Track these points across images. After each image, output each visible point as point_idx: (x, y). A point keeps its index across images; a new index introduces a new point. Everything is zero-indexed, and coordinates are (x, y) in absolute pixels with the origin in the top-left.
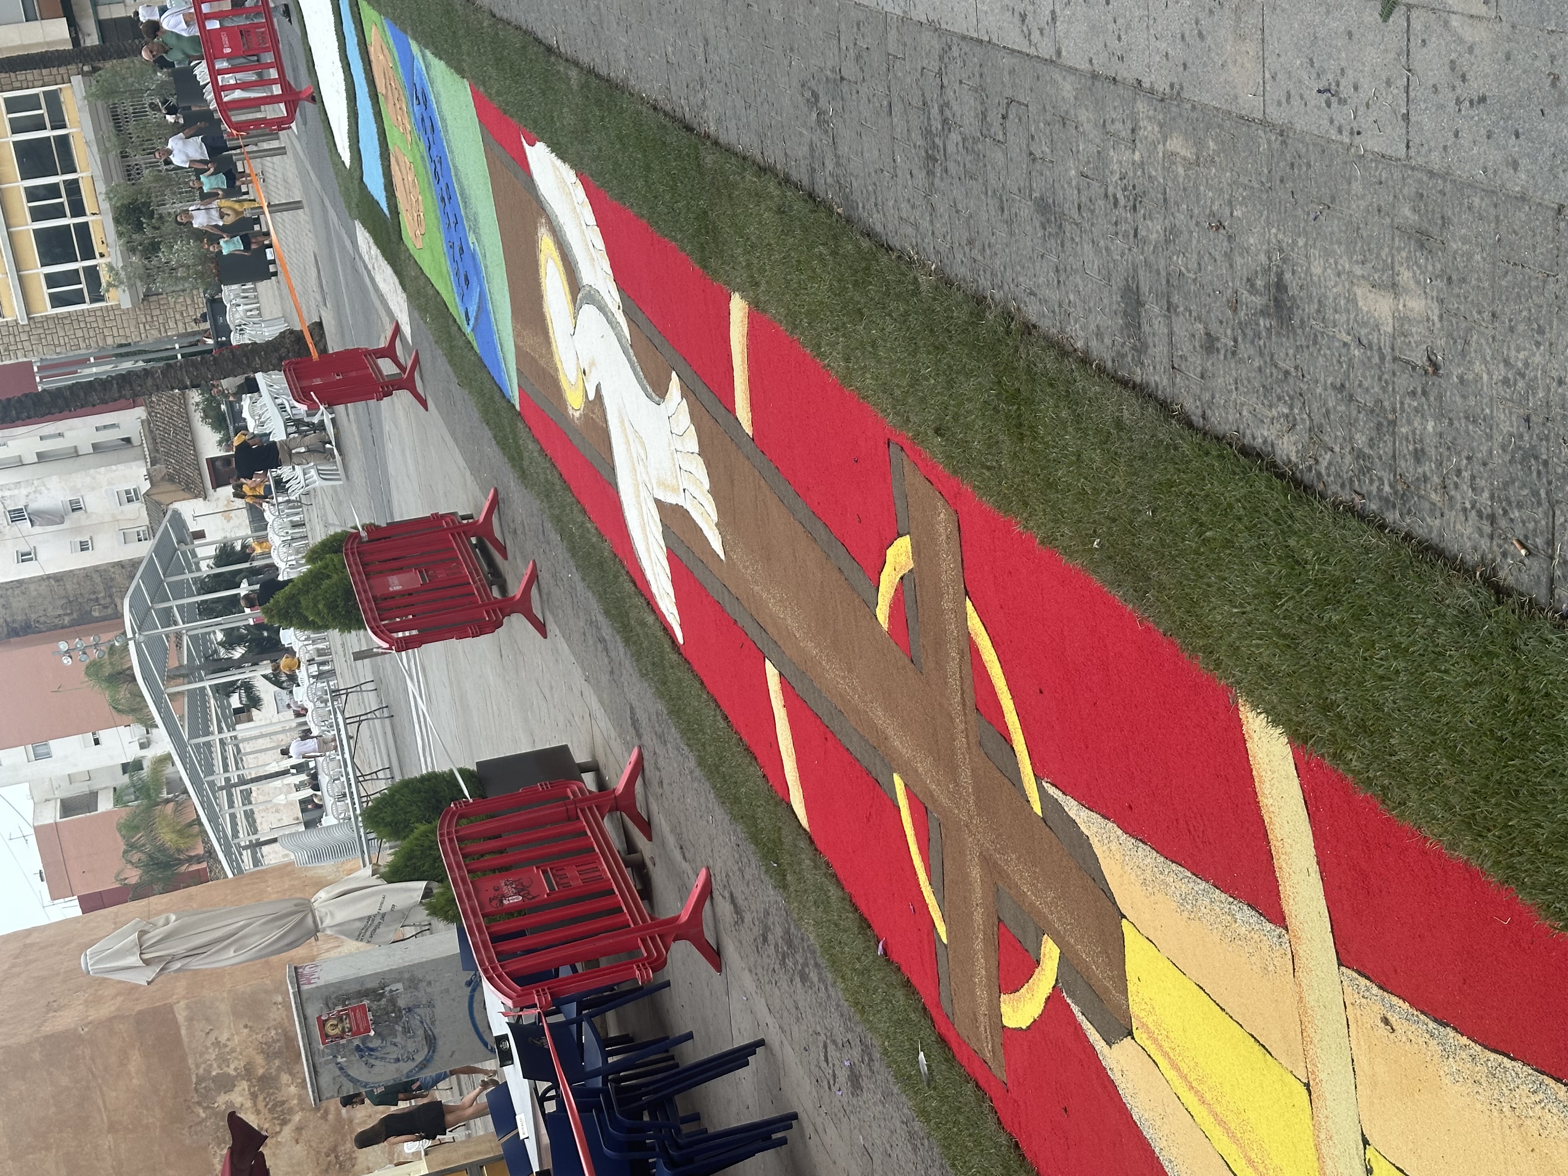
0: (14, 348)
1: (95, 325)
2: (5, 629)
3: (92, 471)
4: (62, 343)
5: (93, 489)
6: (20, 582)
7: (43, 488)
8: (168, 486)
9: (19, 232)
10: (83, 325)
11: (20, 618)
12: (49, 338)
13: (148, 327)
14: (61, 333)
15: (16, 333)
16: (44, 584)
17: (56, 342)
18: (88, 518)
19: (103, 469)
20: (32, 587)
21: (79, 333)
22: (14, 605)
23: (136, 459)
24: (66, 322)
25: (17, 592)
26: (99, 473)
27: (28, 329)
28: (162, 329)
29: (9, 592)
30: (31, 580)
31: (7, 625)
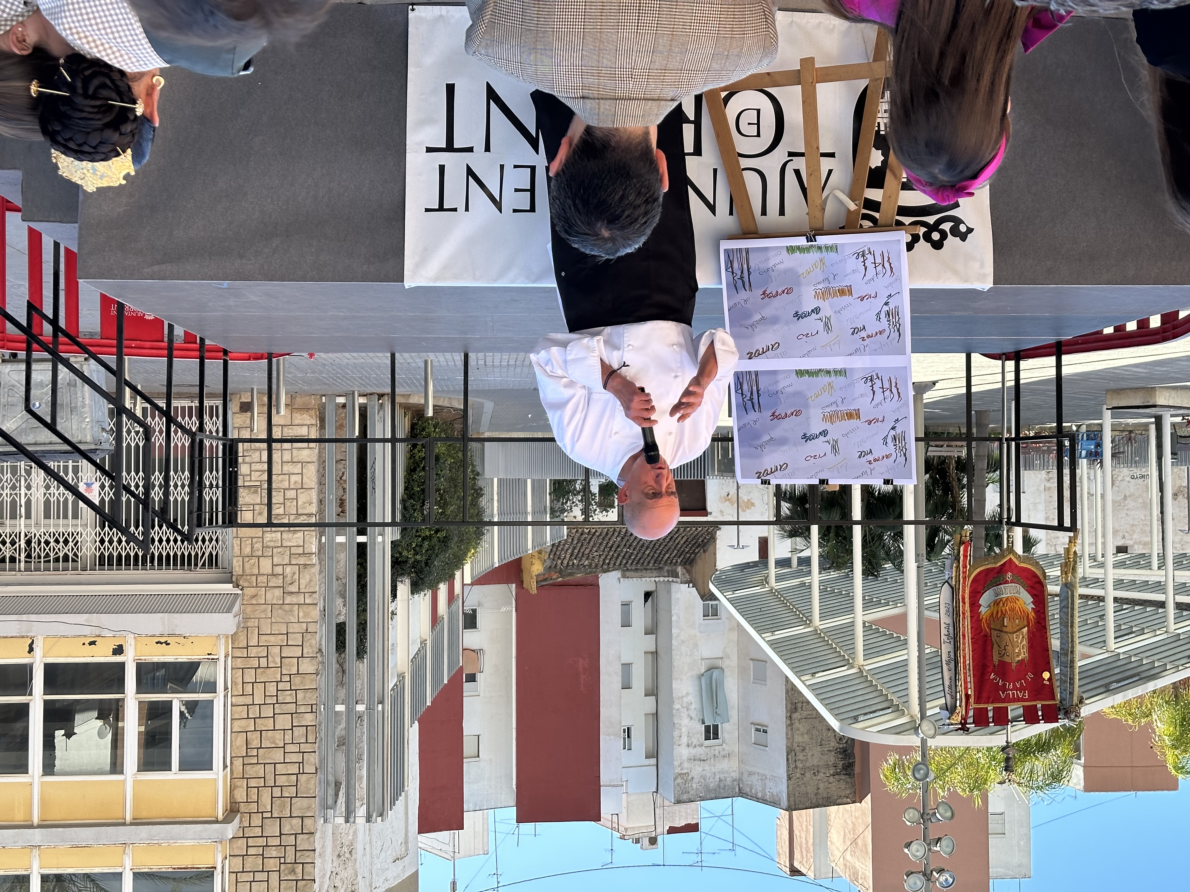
0: (291, 851)
1: (272, 689)
2: (843, 777)
3: (674, 642)
4: (298, 758)
5: (696, 645)
6: (790, 751)
7: (685, 700)
8: (699, 567)
9: (43, 802)
10: (268, 712)
11: (831, 758)
12: (282, 780)
13: (294, 588)
14: (278, 755)
15: (262, 841)
16: (797, 725)
17: (294, 769)
18: (728, 657)
19: (674, 631)
20: (798, 739)
21: (283, 722)
22: (815, 762)
23: (669, 592)
24: (256, 743)
25: (800, 756)
26: (678, 635)
27: (257, 820)
28: (302, 561)
29: (800, 765)
30: (790, 738)
31: (837, 774)
